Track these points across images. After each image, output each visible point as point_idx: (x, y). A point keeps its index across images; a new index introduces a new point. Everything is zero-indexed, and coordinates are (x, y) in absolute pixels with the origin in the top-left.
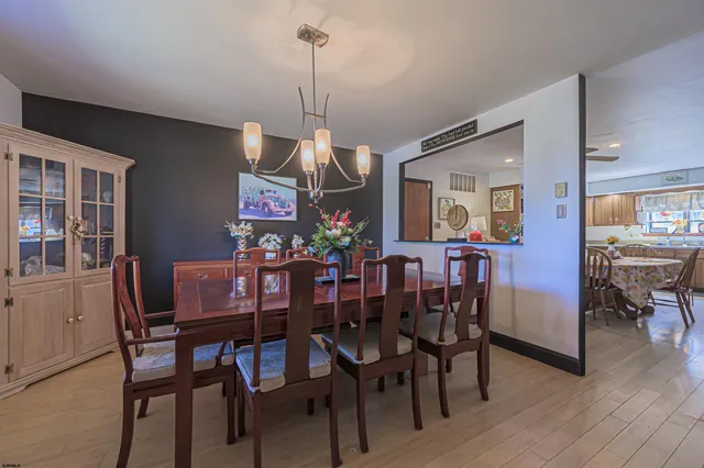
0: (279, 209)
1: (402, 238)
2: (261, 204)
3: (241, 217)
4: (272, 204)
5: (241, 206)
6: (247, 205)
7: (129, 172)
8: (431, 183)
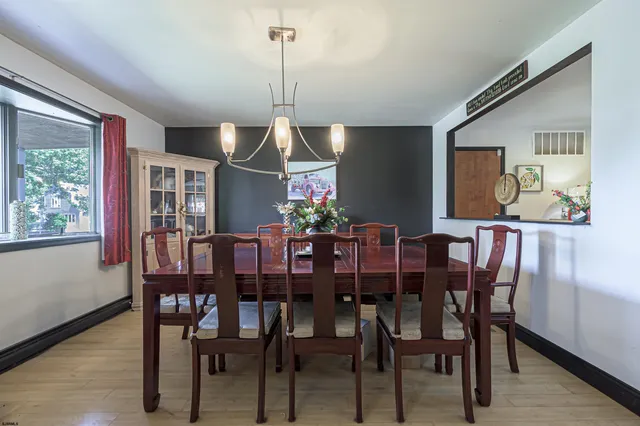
0: (321, 190)
1: (451, 214)
2: (305, 187)
3: (290, 198)
4: (315, 186)
5: (290, 189)
6: (294, 188)
7: (217, 170)
8: (503, 149)
